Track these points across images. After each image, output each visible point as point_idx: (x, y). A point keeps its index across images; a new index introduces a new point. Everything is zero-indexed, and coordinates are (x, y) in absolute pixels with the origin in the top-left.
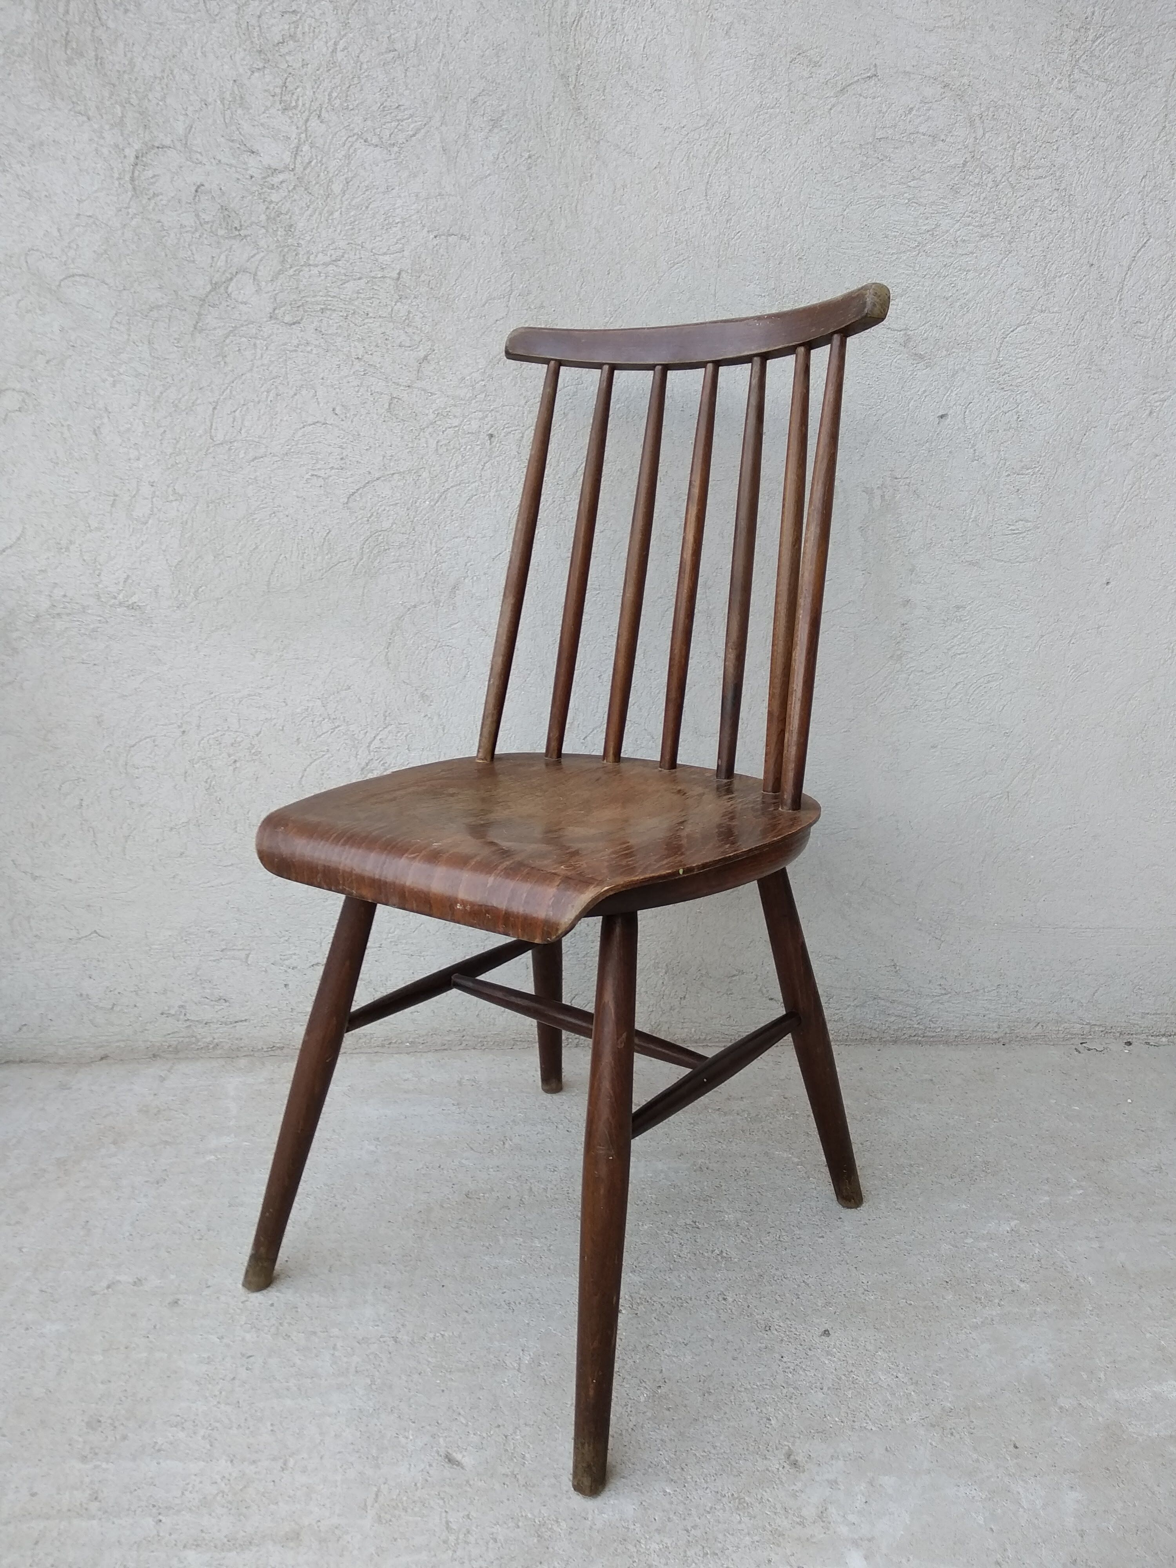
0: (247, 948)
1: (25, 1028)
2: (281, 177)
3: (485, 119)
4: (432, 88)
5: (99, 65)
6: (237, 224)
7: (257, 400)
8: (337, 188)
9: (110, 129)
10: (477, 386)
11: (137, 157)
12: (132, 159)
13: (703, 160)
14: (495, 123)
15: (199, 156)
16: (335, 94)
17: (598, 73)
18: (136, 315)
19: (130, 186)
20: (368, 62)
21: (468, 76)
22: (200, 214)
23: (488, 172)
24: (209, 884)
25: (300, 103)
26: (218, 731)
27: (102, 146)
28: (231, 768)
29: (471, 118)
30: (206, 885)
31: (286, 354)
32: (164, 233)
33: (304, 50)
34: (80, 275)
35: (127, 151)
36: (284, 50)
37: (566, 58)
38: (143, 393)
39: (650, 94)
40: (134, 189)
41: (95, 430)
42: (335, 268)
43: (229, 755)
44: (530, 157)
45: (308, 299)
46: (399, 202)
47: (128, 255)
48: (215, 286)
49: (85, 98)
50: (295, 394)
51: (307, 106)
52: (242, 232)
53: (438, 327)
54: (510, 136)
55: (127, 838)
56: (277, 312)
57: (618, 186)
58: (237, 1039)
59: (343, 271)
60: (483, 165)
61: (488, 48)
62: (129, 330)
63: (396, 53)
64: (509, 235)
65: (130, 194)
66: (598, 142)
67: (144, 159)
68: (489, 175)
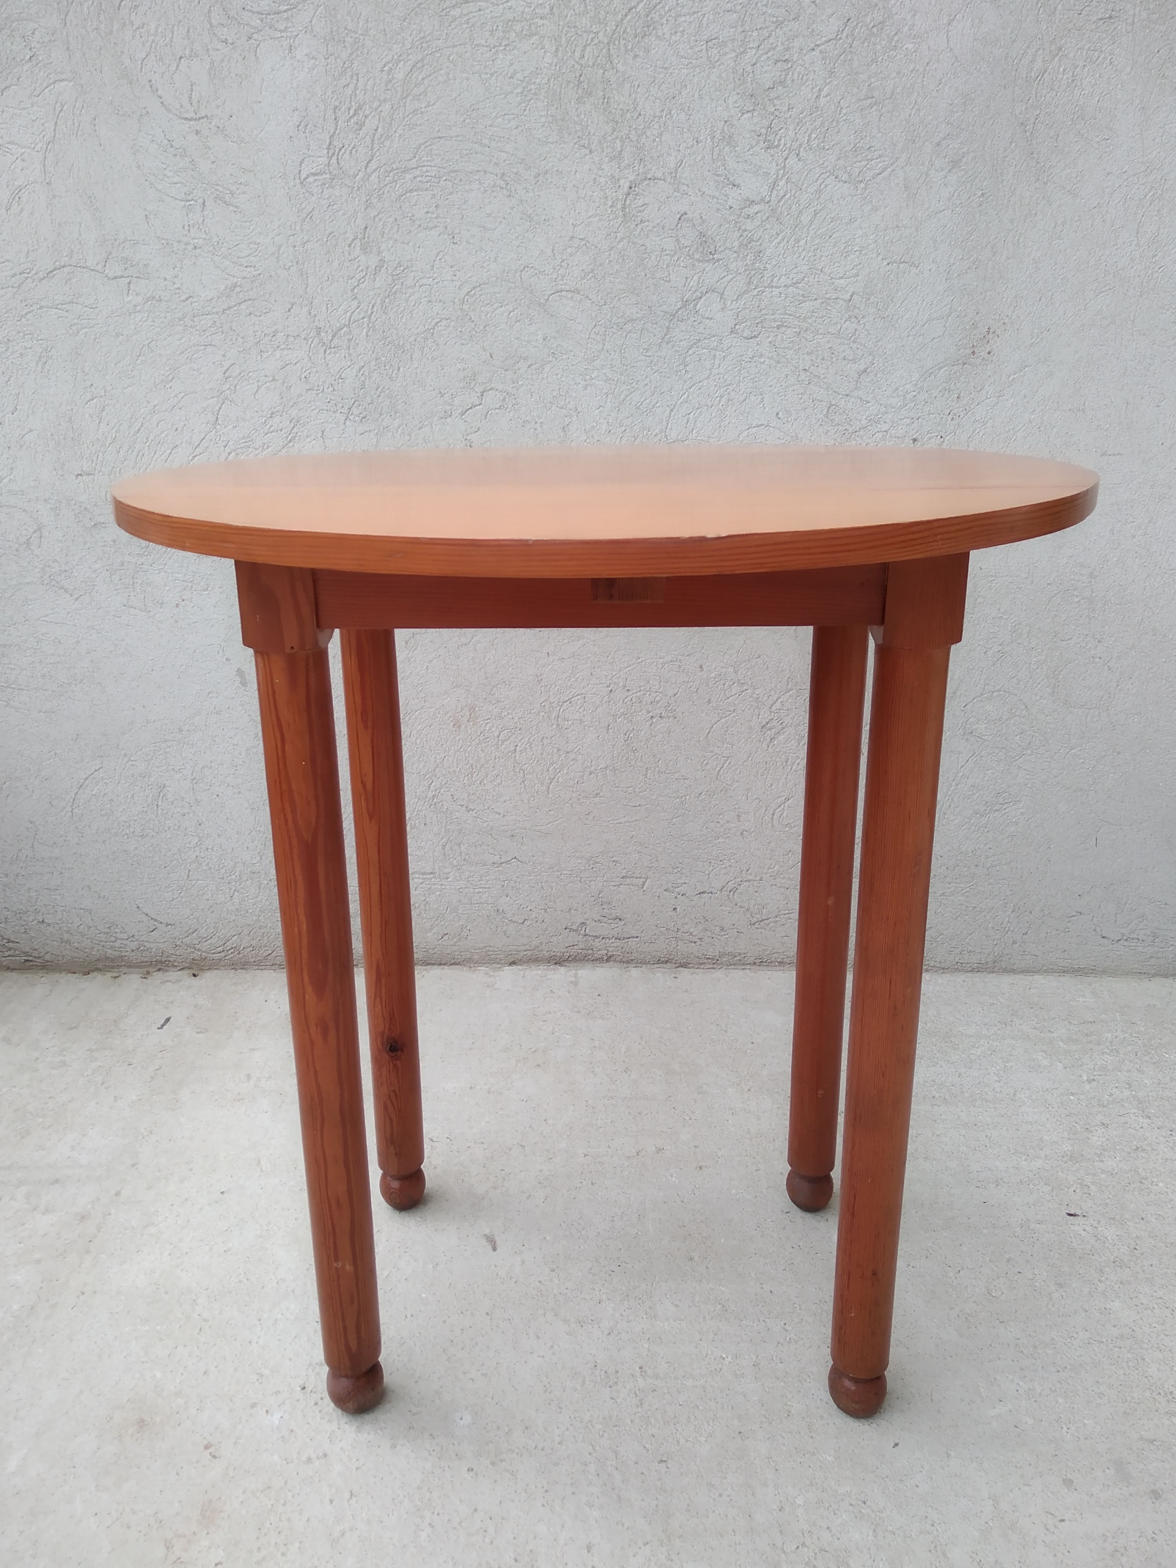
0: (645, 876)
1: (446, 937)
2: (756, 208)
3: (946, 160)
4: (902, 132)
5: (605, 104)
6: (712, 249)
7: (710, 404)
8: (805, 219)
9: (609, 162)
10: (908, 396)
11: (630, 188)
12: (626, 189)
13: (1138, 202)
14: (955, 164)
15: (685, 187)
16: (813, 136)
17: (1054, 123)
18: (612, 327)
19: (621, 213)
20: (847, 107)
21: (936, 122)
22: (681, 239)
23: (943, 208)
24: (617, 821)
25: (782, 142)
26: (640, 690)
27: (600, 176)
28: (648, 723)
29: (934, 160)
30: (615, 822)
31: (741, 364)
32: (644, 255)
33: (791, 95)
34: (567, 291)
35: (622, 182)
36: (773, 95)
37: (1026, 108)
38: (610, 396)
39: (1098, 142)
40: (624, 215)
41: (564, 428)
42: (794, 289)
43: (648, 712)
44: (983, 195)
45: (767, 317)
46: (860, 232)
47: (612, 274)
48: (686, 303)
49: (589, 133)
50: (745, 400)
51: (788, 145)
52: (715, 256)
53: (880, 344)
54: (967, 176)
55: (551, 780)
56: (737, 327)
57: (1059, 223)
58: (628, 953)
59: (802, 292)
60: (939, 201)
61: (957, 97)
62: (605, 339)
63: (874, 100)
64: (954, 264)
65: (620, 220)
66: (1047, 183)
67: (636, 189)
68: (944, 210)
